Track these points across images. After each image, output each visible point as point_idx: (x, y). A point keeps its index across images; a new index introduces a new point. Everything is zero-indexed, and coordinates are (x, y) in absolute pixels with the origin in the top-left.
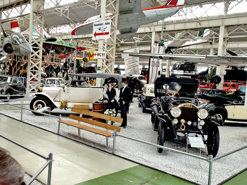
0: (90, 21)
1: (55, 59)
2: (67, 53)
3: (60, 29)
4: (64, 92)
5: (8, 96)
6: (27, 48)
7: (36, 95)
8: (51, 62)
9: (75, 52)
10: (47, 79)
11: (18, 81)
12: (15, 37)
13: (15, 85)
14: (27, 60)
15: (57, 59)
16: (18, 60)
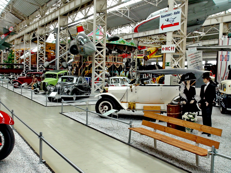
0: (153, 16)
1: (118, 58)
2: (128, 52)
3: (120, 31)
4: (132, 91)
5: (74, 97)
6: (91, 48)
7: (101, 96)
8: (114, 62)
9: (137, 51)
10: (111, 78)
11: (84, 82)
12: (80, 38)
13: (81, 85)
14: (92, 61)
15: (119, 58)
16: (83, 62)
